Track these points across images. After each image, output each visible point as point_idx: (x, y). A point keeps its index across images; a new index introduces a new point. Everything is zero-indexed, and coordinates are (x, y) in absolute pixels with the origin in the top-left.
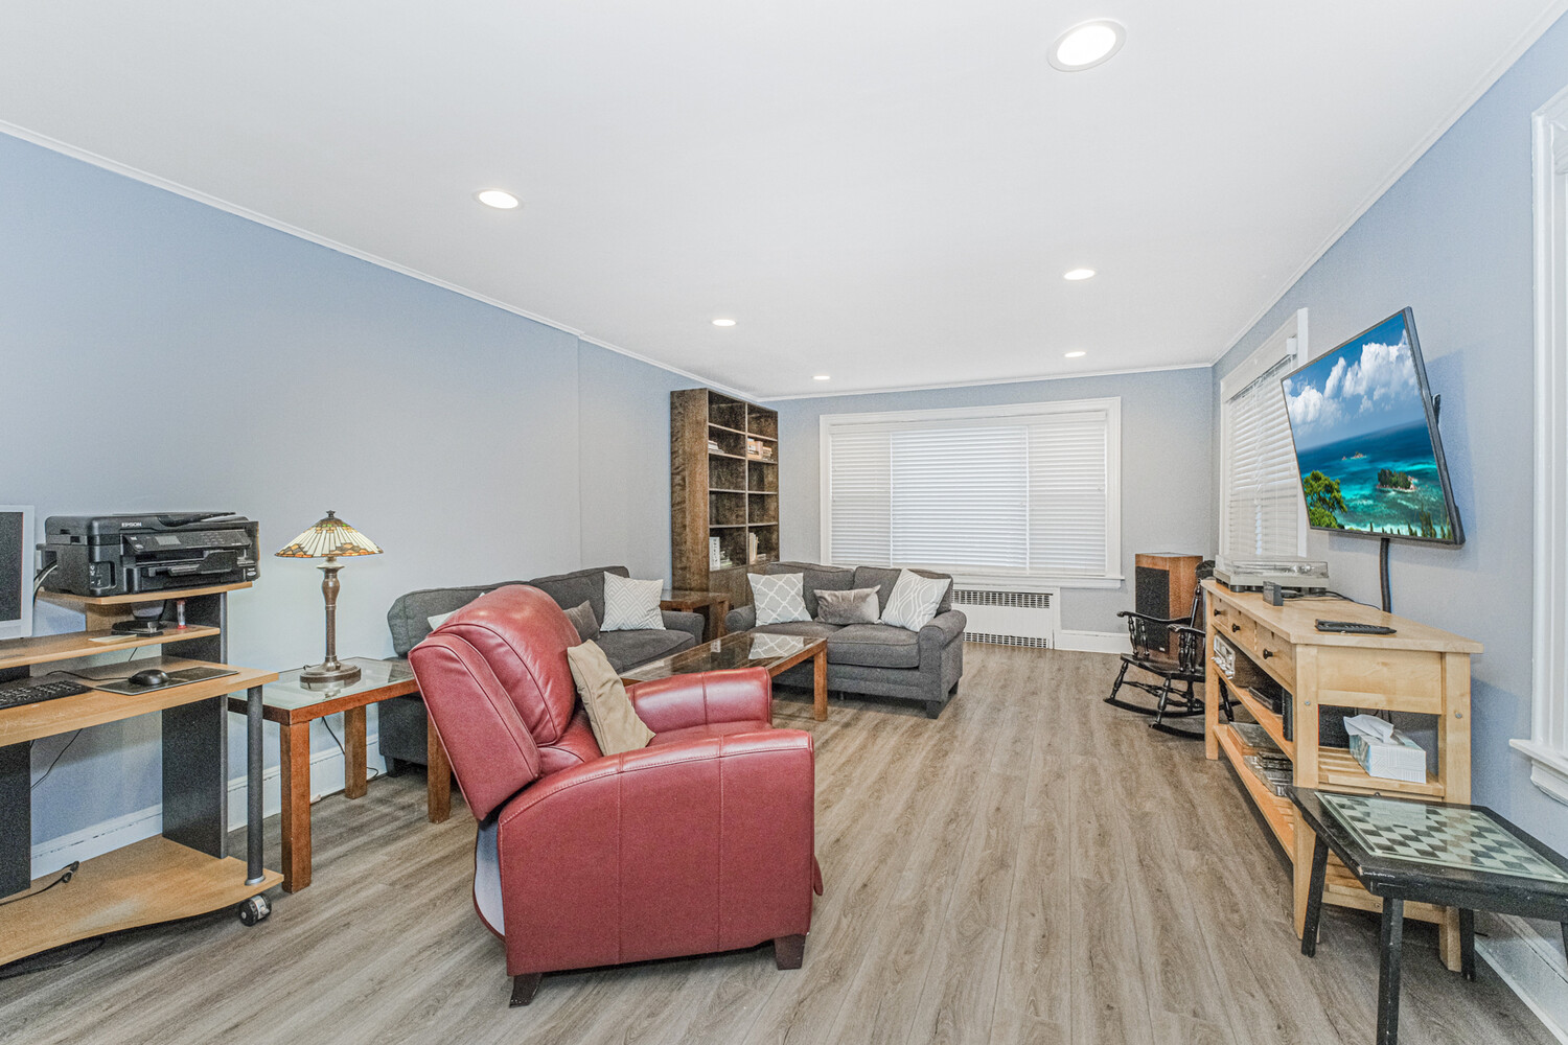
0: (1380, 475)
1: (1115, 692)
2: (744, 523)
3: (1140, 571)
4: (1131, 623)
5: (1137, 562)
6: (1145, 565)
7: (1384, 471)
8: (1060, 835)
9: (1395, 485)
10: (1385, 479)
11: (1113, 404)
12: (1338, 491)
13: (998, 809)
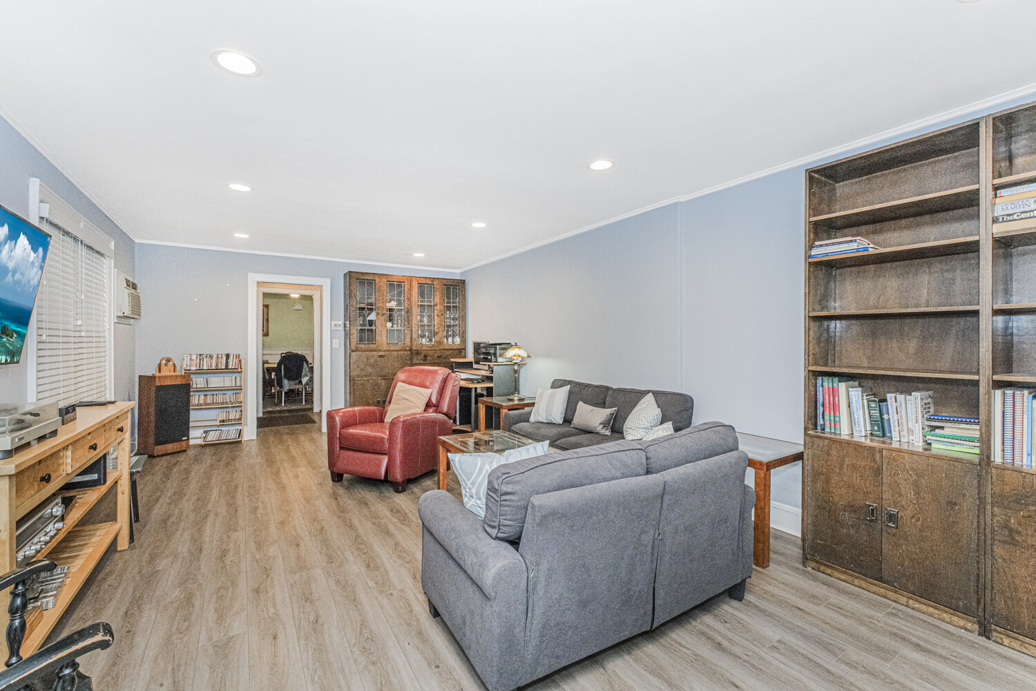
0: (2, 328)
7: (5, 326)
8: (252, 546)
9: (7, 335)
13: (298, 545)
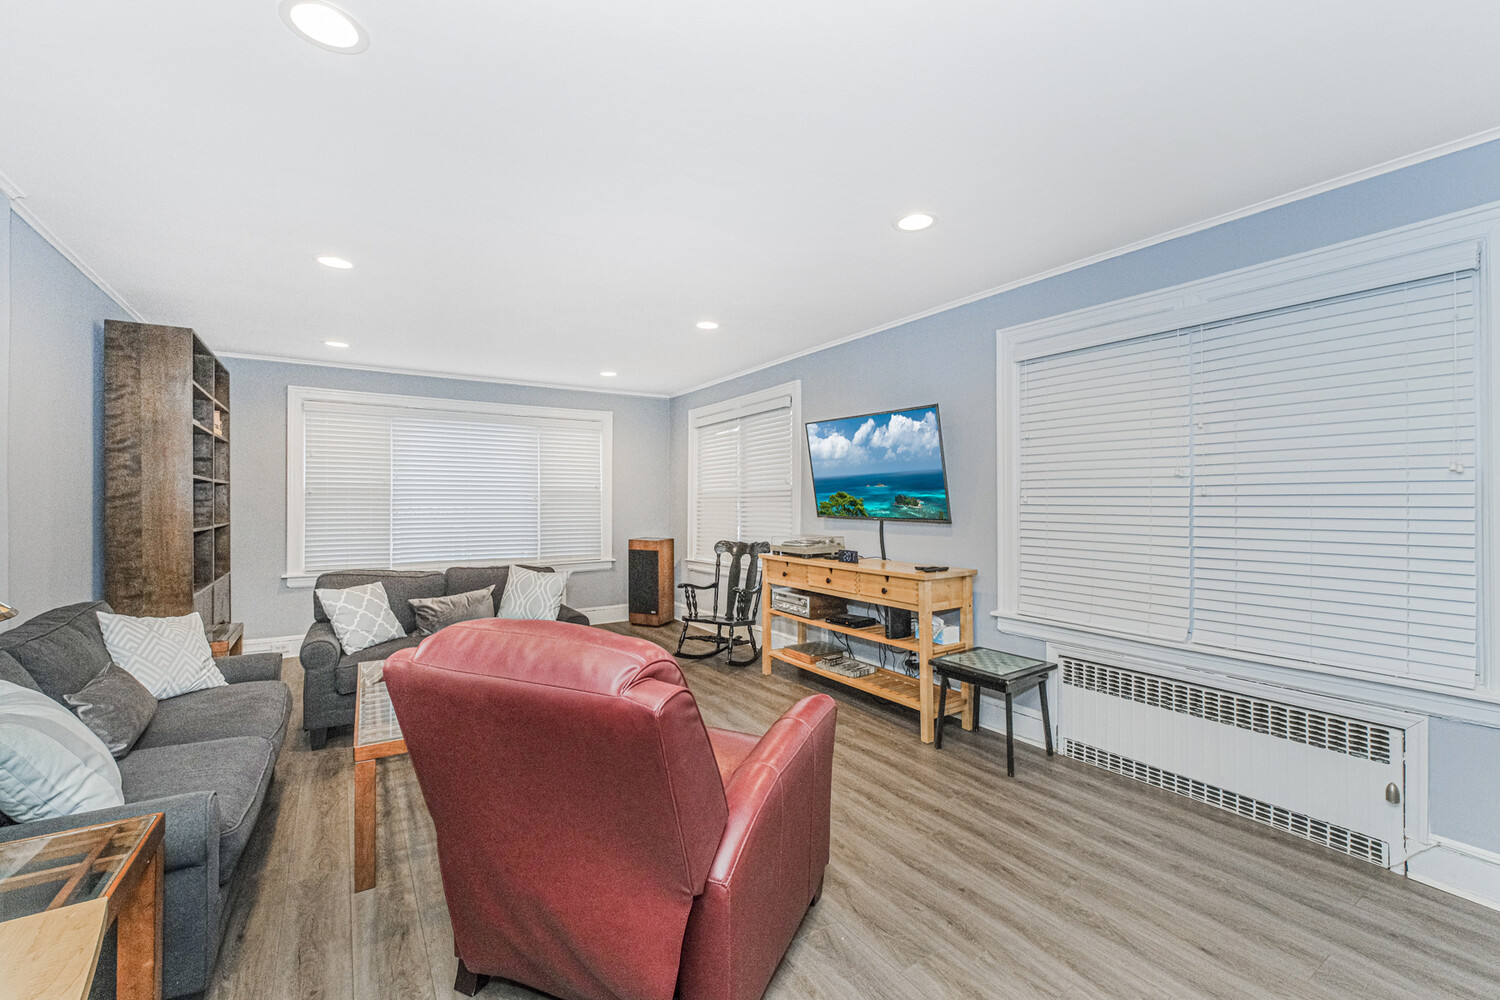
1: (680, 647)
2: (209, 524)
3: (633, 554)
4: (687, 592)
5: (630, 546)
6: (637, 547)
7: (900, 496)
9: (908, 504)
10: (900, 500)
11: (608, 416)
12: (862, 505)
